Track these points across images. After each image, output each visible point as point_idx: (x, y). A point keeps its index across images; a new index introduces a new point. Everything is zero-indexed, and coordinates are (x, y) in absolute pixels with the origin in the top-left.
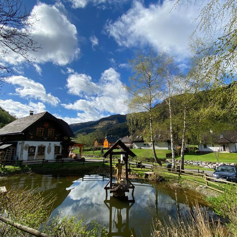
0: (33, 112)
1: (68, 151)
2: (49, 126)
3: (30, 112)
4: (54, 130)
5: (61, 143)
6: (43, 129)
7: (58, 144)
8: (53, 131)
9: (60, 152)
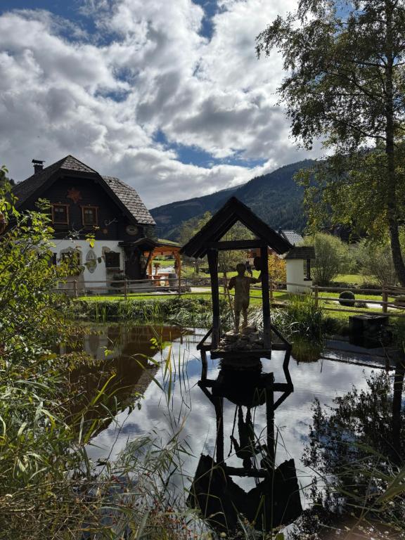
0: (41, 162)
1: (144, 267)
2: (81, 198)
3: (34, 164)
4: (96, 208)
5: (120, 245)
6: (68, 206)
7: (113, 246)
8: (94, 210)
9: (122, 267)
